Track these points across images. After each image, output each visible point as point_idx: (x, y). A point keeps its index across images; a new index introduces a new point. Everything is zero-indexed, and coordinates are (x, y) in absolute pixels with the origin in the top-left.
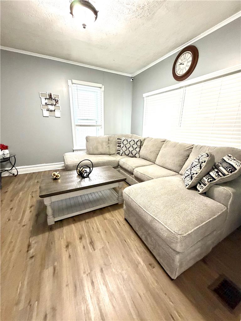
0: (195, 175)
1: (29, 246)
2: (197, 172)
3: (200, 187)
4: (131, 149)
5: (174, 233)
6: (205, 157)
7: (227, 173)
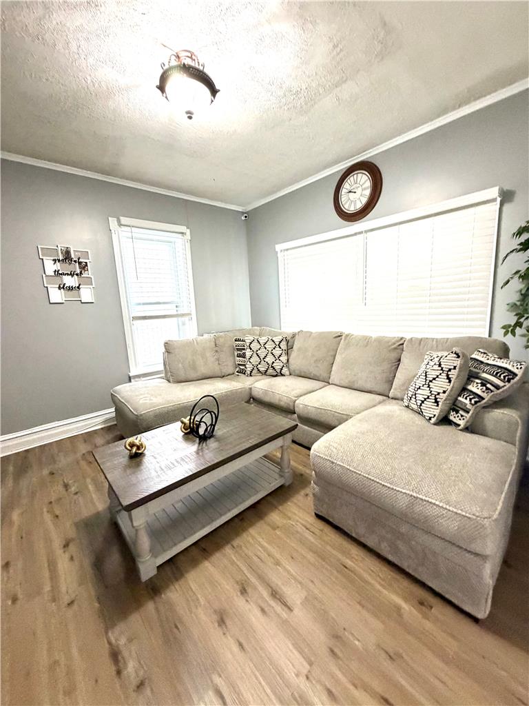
0: (443, 396)
1: (115, 655)
2: (445, 389)
3: (458, 416)
4: (270, 359)
5: (474, 517)
6: (453, 359)
7: (501, 384)
